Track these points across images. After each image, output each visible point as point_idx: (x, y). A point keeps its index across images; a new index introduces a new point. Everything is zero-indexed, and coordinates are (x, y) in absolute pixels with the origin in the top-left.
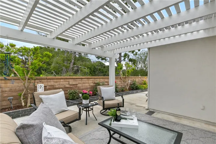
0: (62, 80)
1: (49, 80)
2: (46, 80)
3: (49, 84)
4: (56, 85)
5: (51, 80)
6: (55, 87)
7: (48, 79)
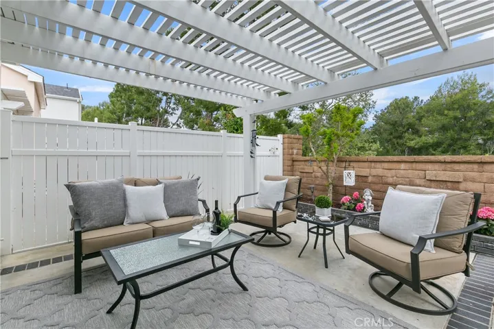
0: (403, 166)
1: (373, 164)
2: (366, 164)
3: (374, 172)
4: (387, 177)
5: (378, 164)
6: (385, 180)
7: (371, 162)
